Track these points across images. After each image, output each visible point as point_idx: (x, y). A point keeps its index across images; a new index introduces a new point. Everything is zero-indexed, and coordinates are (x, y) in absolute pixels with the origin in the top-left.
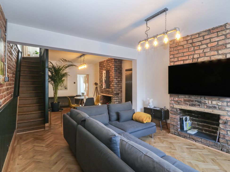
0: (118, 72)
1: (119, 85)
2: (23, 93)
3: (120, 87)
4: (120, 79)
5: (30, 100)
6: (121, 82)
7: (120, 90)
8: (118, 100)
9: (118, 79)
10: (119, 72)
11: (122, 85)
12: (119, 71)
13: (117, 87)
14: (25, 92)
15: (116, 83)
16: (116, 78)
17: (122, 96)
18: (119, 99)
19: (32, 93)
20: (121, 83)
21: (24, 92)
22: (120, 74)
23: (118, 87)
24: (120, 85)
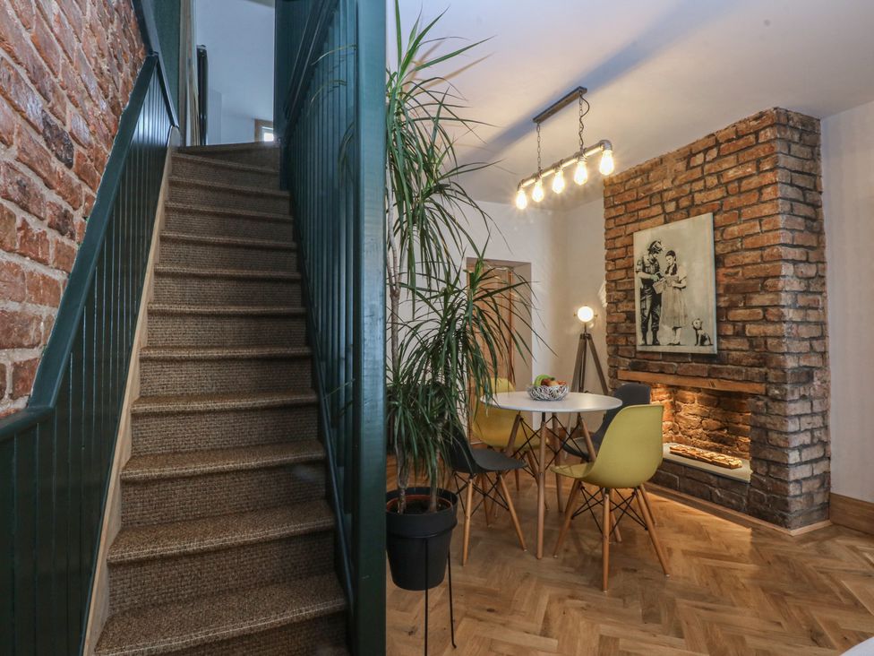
0: (800, 220)
1: (810, 312)
2: (172, 361)
3: (816, 323)
4: (811, 271)
5: (223, 418)
6: (821, 293)
7: (815, 343)
8: (809, 419)
9: (803, 269)
10: (806, 218)
11: (825, 315)
12: (807, 211)
13: (797, 323)
14: (184, 354)
15: (796, 293)
16: (795, 262)
17: (828, 390)
18: (813, 414)
19: (233, 359)
20: (819, 297)
21: (176, 354)
22: (810, 230)
23: (805, 322)
24: (815, 312)
